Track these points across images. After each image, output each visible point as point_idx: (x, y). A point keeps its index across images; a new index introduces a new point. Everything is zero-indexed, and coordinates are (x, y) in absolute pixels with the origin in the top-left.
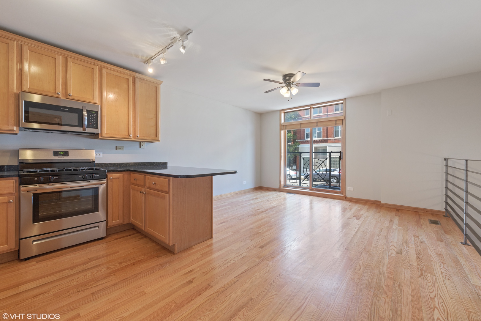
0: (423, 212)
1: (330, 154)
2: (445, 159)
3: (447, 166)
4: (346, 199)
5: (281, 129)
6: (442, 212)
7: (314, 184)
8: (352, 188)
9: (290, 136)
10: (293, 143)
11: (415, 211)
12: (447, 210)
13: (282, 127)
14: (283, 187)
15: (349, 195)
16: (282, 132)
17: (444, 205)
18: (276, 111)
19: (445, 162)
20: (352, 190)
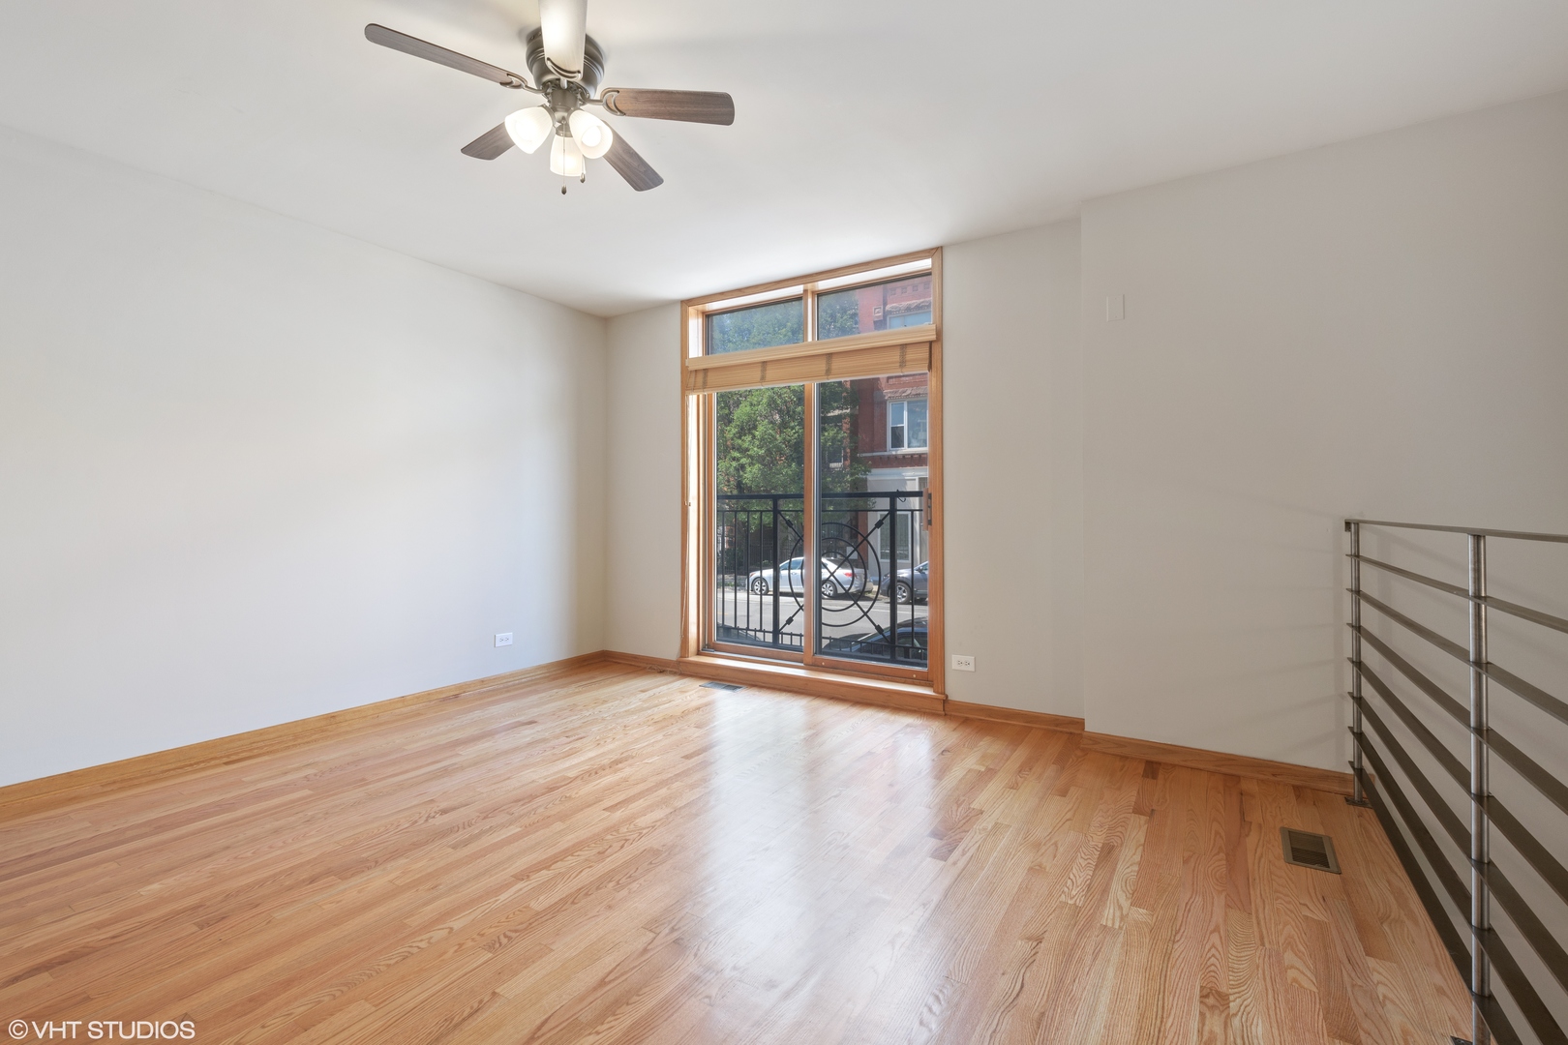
0: (1261, 777)
1: (893, 504)
2: (1348, 524)
3: (1356, 556)
4: (942, 709)
5: (686, 389)
6: (1340, 777)
7: (823, 635)
8: (971, 659)
9: (834, 439)
10: (848, 463)
11: (1225, 774)
12: (1360, 772)
13: (693, 378)
14: (699, 653)
15: (958, 690)
16: (692, 399)
17: (1349, 744)
18: (660, 307)
19: (1347, 537)
20: (971, 668)
